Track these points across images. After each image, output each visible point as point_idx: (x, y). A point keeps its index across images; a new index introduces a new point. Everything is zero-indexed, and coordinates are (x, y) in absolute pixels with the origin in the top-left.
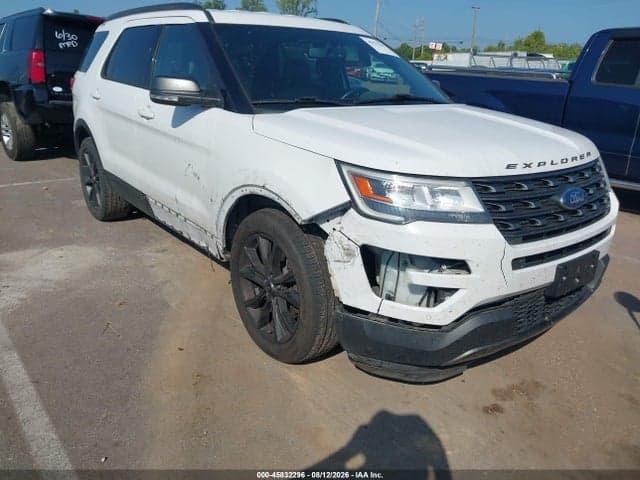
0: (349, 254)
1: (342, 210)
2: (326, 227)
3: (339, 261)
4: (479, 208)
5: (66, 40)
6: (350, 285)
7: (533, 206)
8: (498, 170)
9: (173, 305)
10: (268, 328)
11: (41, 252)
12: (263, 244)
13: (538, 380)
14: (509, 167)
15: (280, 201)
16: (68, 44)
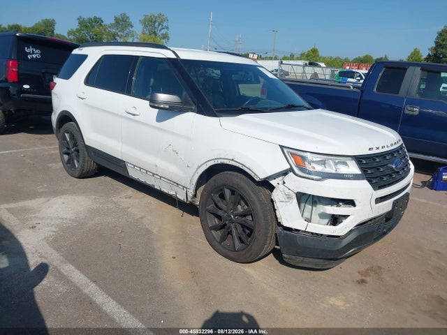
0: (289, 197)
1: (285, 173)
2: (273, 182)
3: (282, 202)
4: (358, 171)
5: (33, 54)
6: (290, 215)
7: (382, 170)
8: (364, 151)
9: (155, 231)
10: (228, 242)
11: (48, 200)
12: (227, 192)
13: (379, 265)
14: (370, 149)
15: (244, 168)
16: (34, 56)
